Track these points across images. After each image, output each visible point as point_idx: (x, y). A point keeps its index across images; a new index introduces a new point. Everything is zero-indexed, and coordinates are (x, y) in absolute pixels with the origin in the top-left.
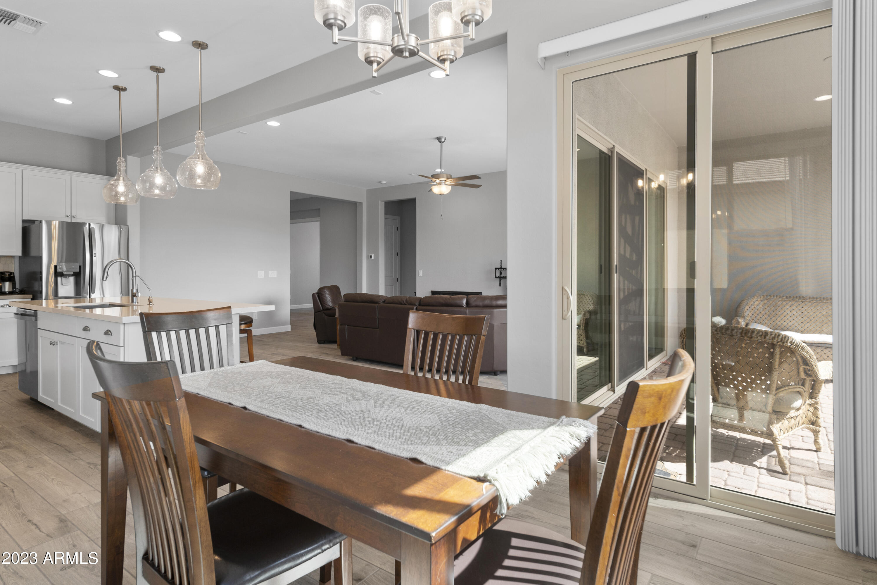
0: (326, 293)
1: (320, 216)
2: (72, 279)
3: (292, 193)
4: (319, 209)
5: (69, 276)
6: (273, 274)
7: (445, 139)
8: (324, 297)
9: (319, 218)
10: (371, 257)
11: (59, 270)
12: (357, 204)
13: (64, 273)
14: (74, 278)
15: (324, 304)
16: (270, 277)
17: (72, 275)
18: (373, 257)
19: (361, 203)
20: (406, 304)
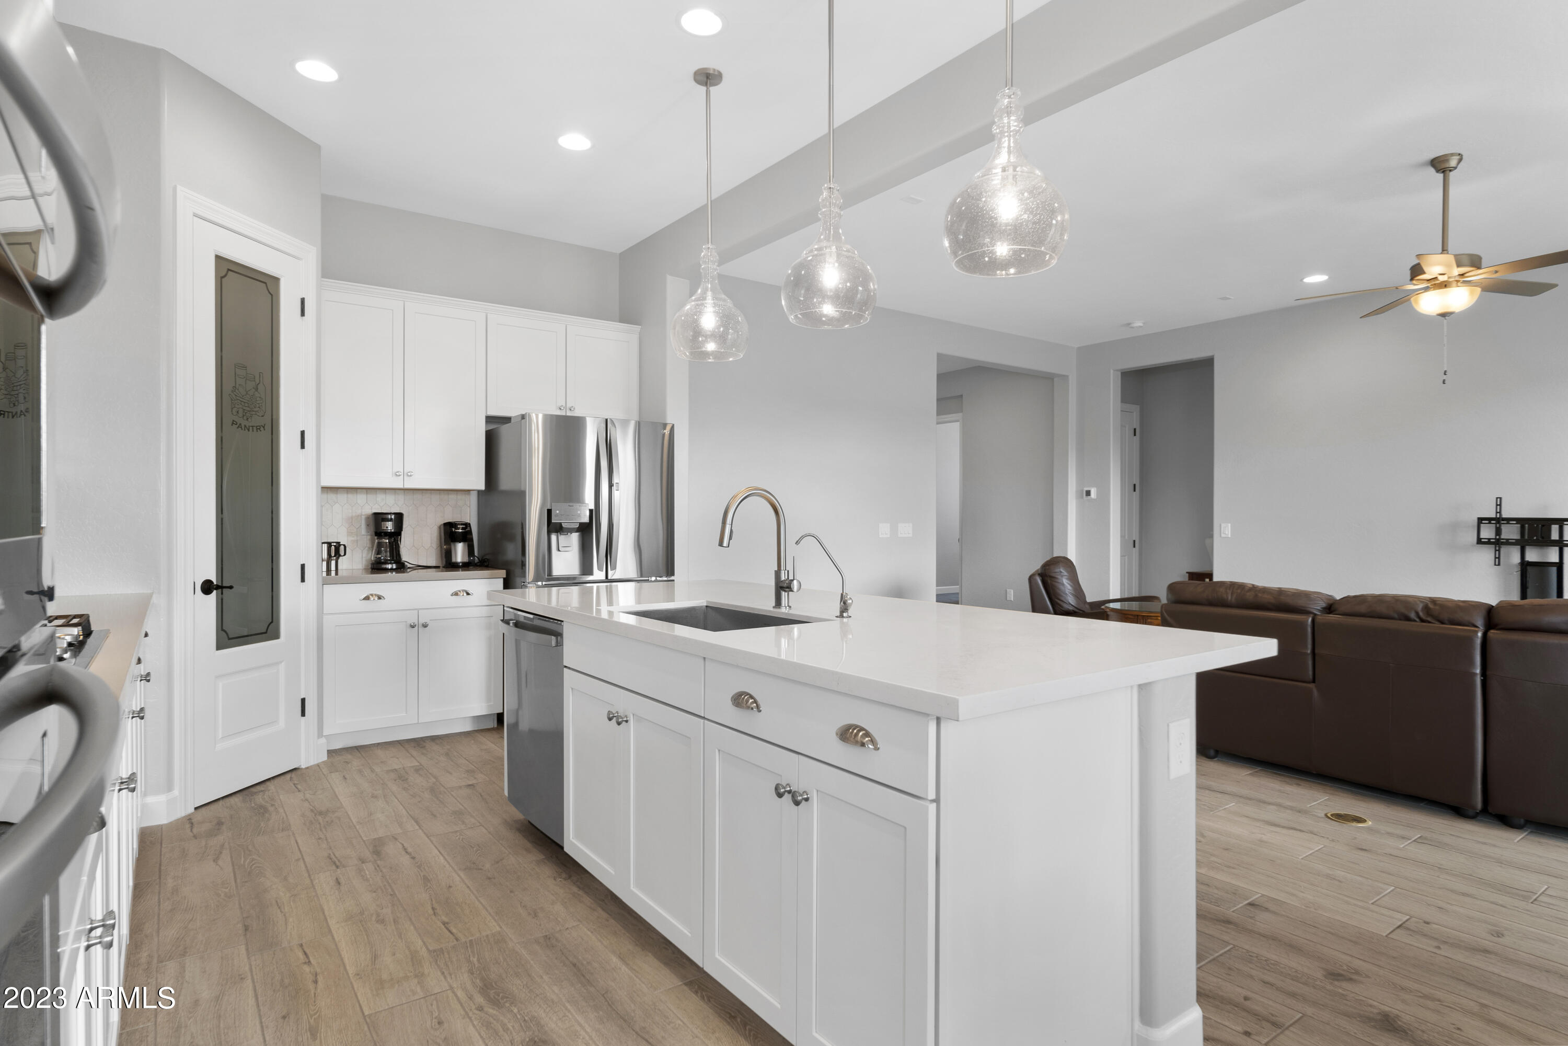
0: (1062, 576)
1: (962, 412)
2: (575, 537)
3: (940, 357)
4: (961, 396)
5: (571, 531)
6: (905, 530)
7: (1460, 160)
8: (1057, 584)
9: (961, 414)
10: (1088, 493)
11: (554, 520)
12: (1055, 379)
13: (564, 525)
14: (579, 535)
15: (1059, 602)
16: (900, 535)
17: (578, 530)
18: (1093, 495)
19: (1065, 378)
20: (1429, 619)
